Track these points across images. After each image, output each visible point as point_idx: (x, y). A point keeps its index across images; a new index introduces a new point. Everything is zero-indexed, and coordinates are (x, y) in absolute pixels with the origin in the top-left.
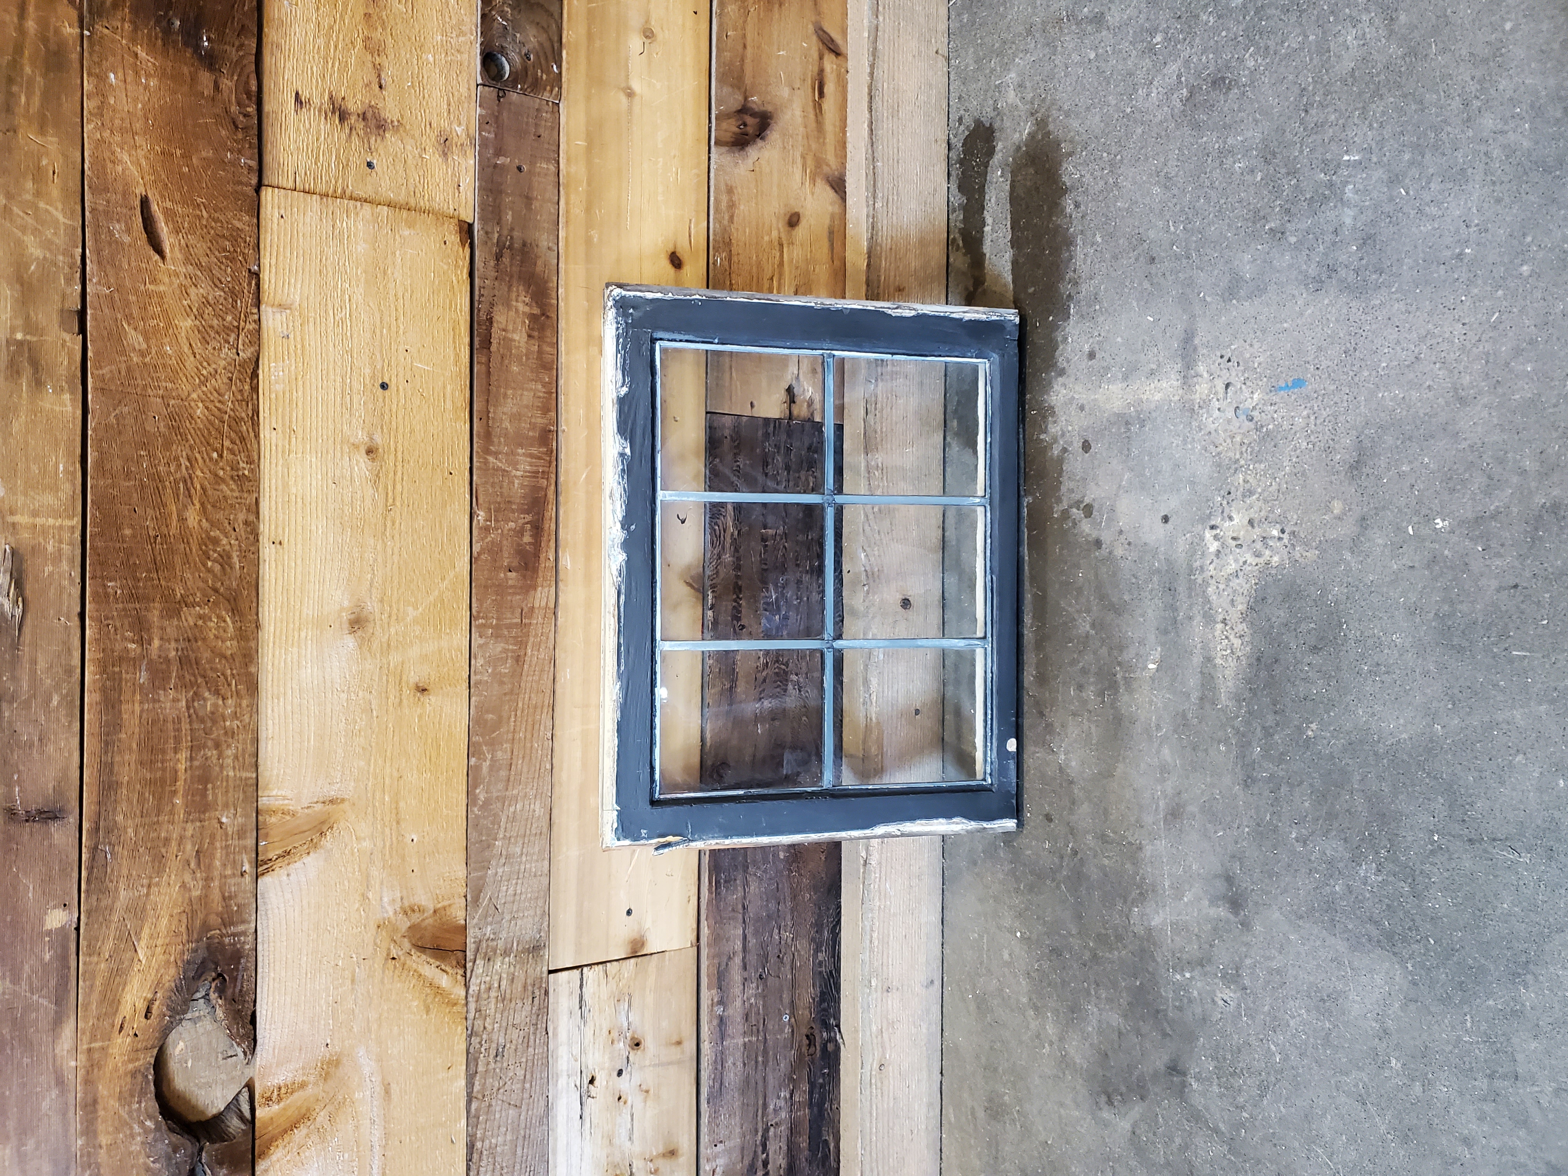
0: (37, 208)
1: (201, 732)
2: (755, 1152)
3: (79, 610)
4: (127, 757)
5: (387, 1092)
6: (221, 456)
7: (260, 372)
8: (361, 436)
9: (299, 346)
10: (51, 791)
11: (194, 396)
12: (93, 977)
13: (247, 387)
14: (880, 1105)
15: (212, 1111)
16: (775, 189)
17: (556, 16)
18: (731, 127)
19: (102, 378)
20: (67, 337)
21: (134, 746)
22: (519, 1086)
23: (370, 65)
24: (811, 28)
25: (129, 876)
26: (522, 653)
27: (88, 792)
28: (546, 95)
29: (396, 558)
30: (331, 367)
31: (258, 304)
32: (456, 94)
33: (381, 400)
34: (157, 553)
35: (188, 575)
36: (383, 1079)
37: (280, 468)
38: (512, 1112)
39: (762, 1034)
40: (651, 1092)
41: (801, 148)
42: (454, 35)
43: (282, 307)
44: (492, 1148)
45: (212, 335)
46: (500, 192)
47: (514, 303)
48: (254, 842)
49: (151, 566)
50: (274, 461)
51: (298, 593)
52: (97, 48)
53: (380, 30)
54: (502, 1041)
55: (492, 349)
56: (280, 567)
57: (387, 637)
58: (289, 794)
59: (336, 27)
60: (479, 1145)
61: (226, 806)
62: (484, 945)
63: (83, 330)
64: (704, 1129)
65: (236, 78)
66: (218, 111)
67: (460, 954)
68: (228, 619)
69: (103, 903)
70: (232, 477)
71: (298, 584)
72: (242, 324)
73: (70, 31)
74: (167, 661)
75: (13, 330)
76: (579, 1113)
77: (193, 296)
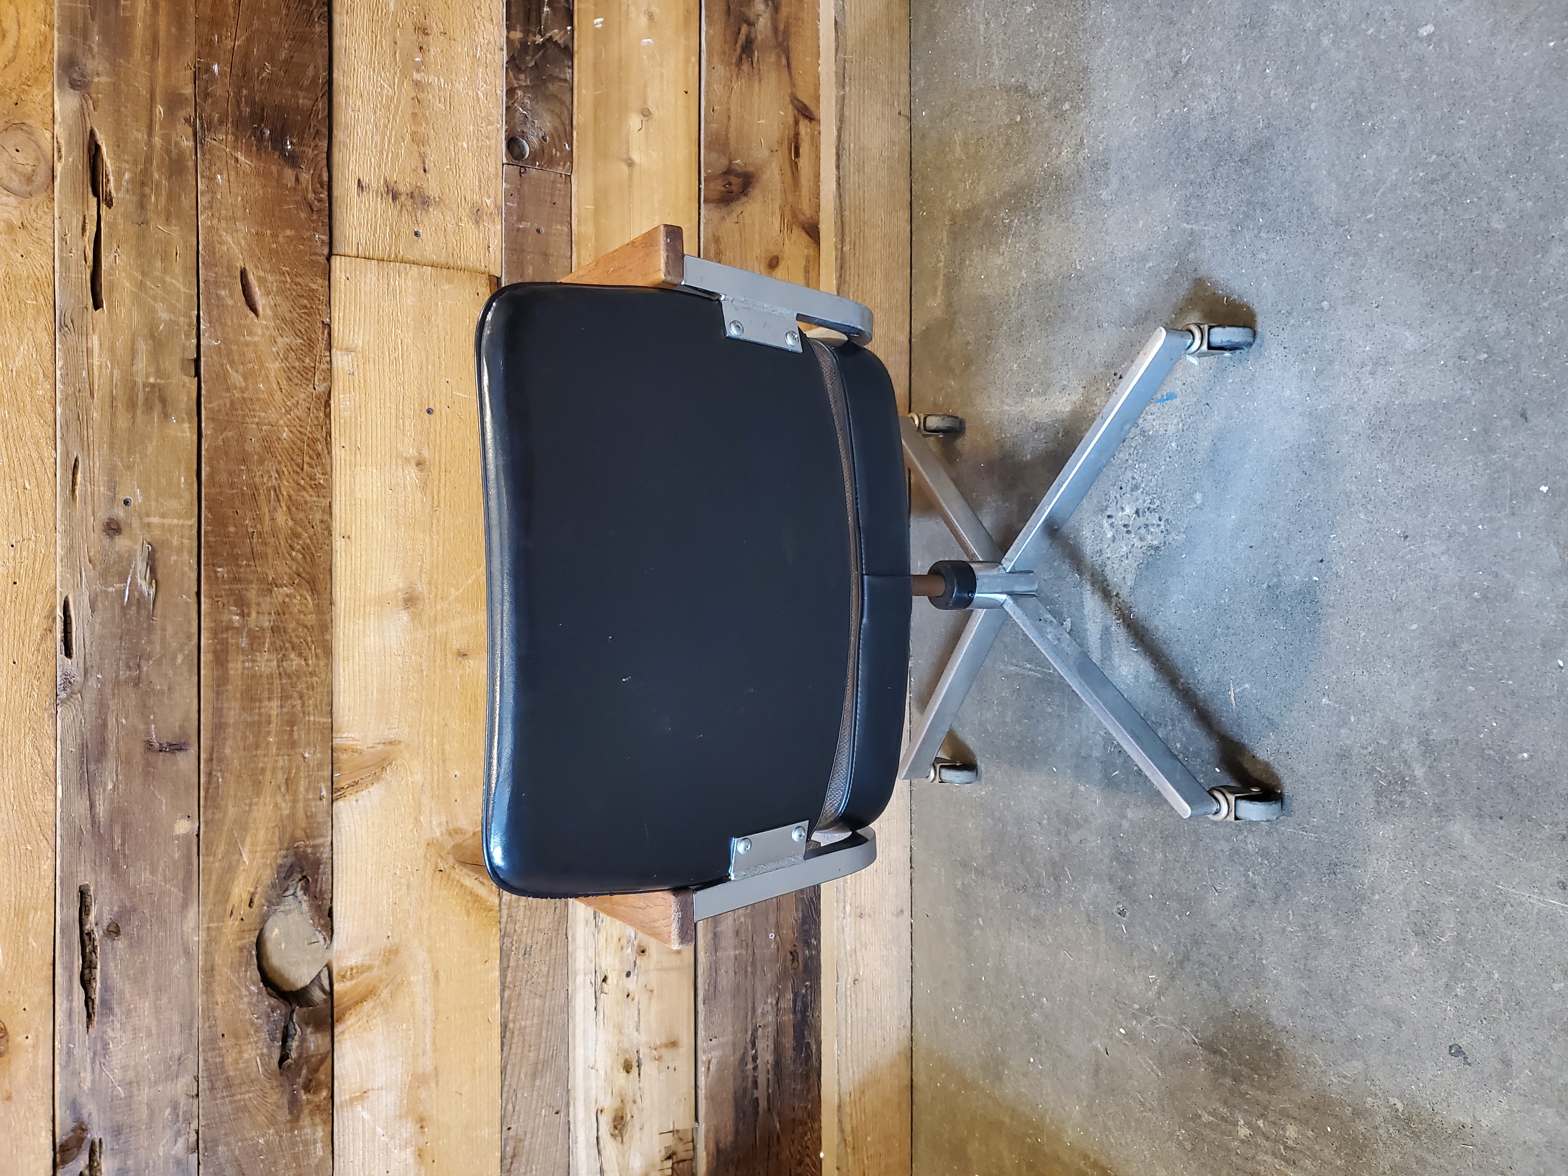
0: (164, 282)
1: (289, 686)
2: (746, 1048)
3: (196, 589)
4: (233, 704)
5: (436, 977)
6: (302, 469)
7: (332, 402)
8: (412, 452)
9: (362, 381)
10: (177, 729)
11: (281, 422)
12: (210, 874)
13: (322, 415)
14: (854, 1014)
15: (300, 984)
16: (757, 237)
17: (568, 103)
18: (718, 186)
19: (212, 410)
20: (186, 379)
21: (238, 695)
22: (544, 979)
23: (417, 154)
24: (787, 99)
25: (236, 795)
27: (204, 730)
28: (560, 170)
29: (440, 549)
30: (387, 397)
31: (329, 347)
32: (486, 172)
33: (427, 422)
34: (254, 546)
35: (277, 562)
36: (433, 967)
37: (348, 478)
38: (538, 1001)
39: (750, 949)
40: (655, 992)
41: (779, 202)
42: (484, 125)
43: (348, 350)
44: (522, 1029)
45: (295, 373)
46: (523, 251)
48: (330, 773)
49: (249, 555)
50: (343, 473)
51: (363, 576)
52: (207, 156)
53: (424, 125)
54: (529, 942)
56: (349, 556)
57: (434, 612)
58: (357, 736)
59: (390, 126)
60: (511, 1025)
61: (308, 744)
63: (198, 374)
64: (701, 1026)
65: (312, 172)
66: (297, 198)
68: (309, 597)
69: (217, 817)
70: (311, 486)
71: (363, 570)
72: (317, 364)
73: (187, 144)
74: (262, 629)
75: (147, 376)
76: (594, 1005)
77: (280, 344)
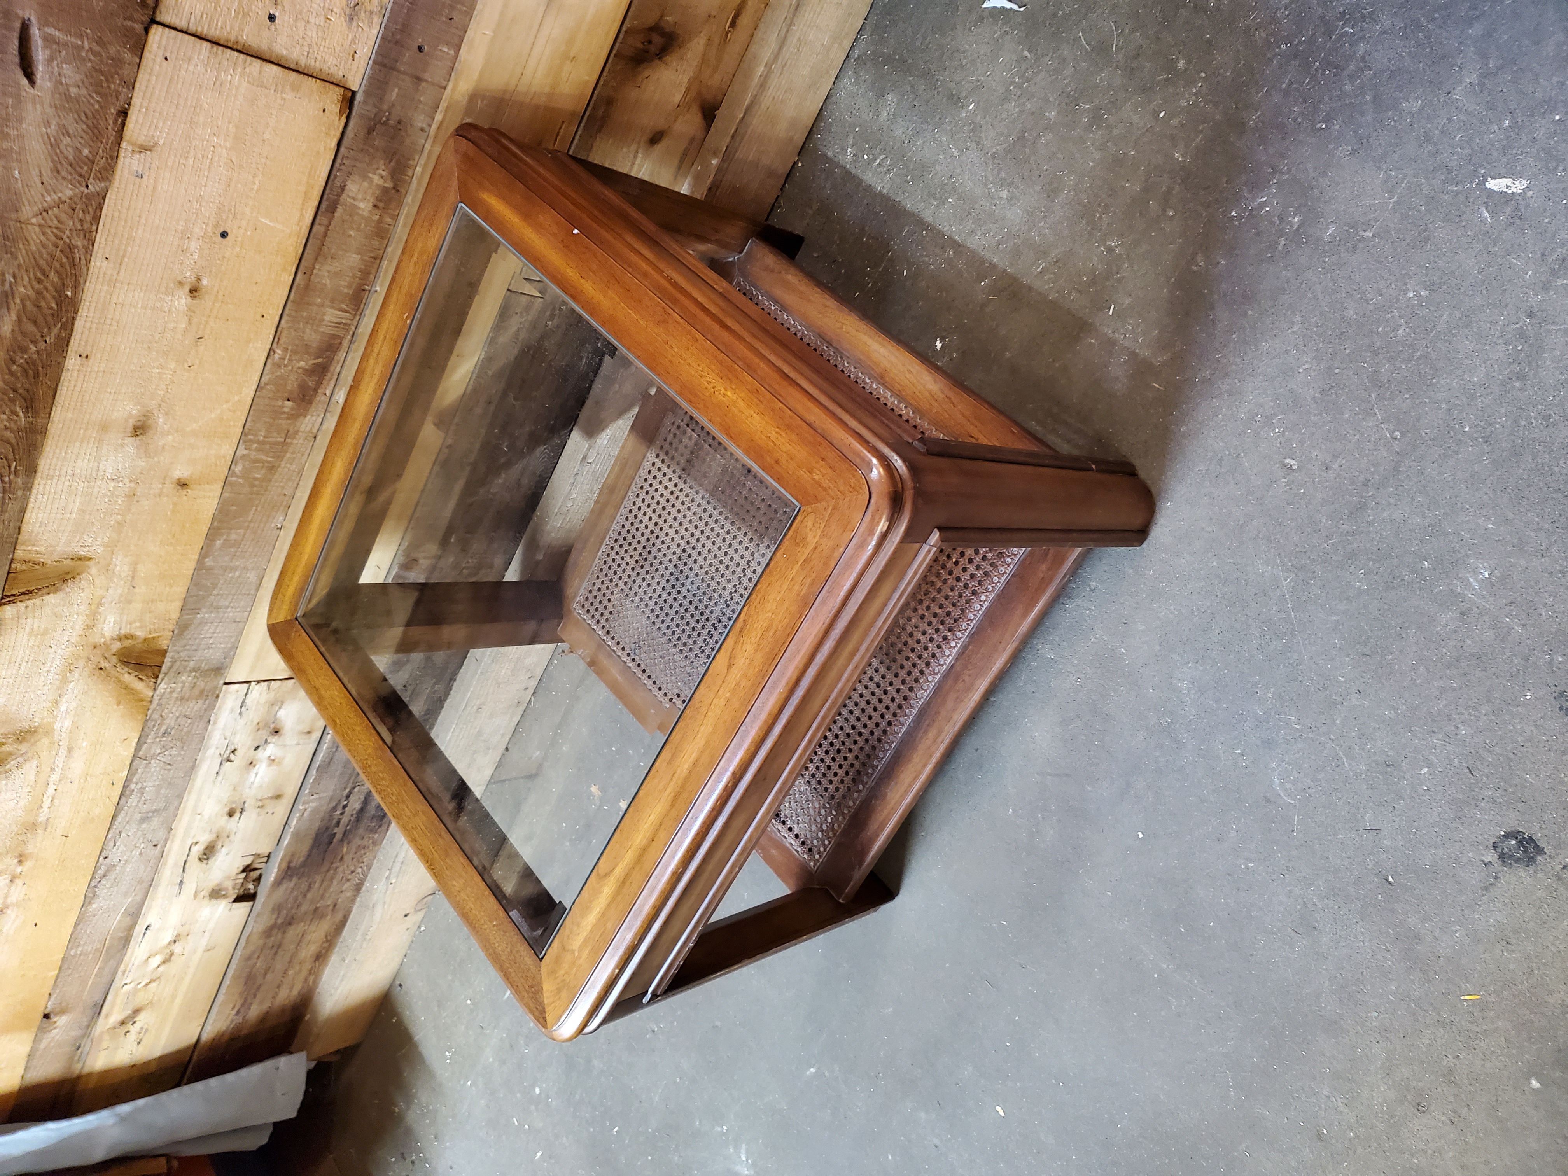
2: (340, 800)
6: (47, 277)
7: (105, 205)
8: (189, 276)
9: (151, 188)
11: (34, 221)
13: (89, 219)
16: (651, 107)
18: (636, 42)
26: (276, 465)
31: (119, 141)
33: (217, 247)
37: (103, 294)
40: (276, 761)
41: (691, 74)
43: (143, 149)
44: (143, 788)
45: (65, 165)
46: (394, 69)
47: (371, 175)
50: (99, 287)
55: (336, 214)
56: (81, 377)
57: (163, 442)
58: (43, 550)
62: (178, 663)
64: (307, 785)
67: (156, 669)
68: (21, 414)
70: (54, 297)
72: (98, 158)
76: (217, 770)
77: (54, 125)
